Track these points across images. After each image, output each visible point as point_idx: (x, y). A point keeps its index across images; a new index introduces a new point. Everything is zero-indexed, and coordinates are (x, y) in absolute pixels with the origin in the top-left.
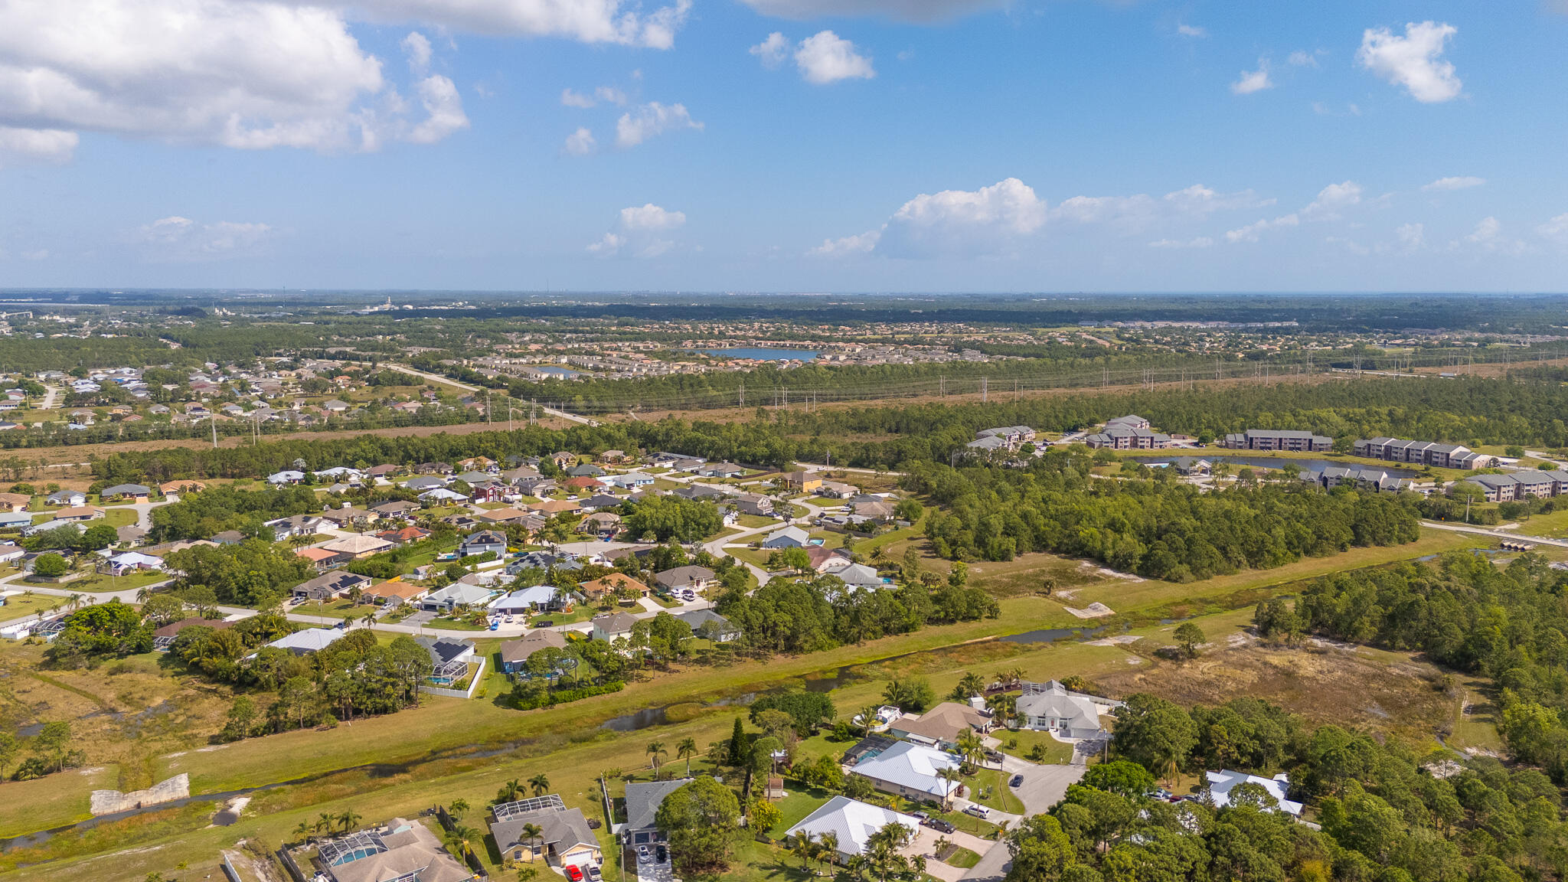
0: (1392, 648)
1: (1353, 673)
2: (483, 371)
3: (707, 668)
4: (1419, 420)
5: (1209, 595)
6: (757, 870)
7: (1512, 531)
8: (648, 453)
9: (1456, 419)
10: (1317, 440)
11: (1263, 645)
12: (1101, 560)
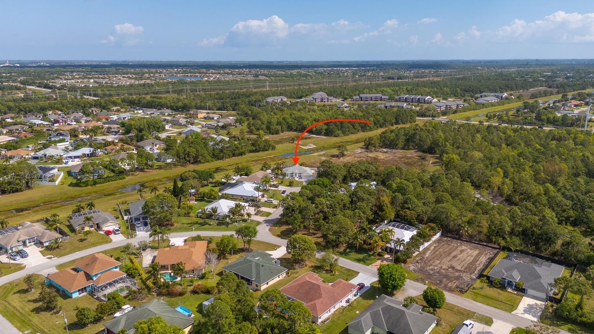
0: (408, 149)
1: (396, 157)
2: (54, 84)
3: (162, 170)
4: (416, 90)
5: (349, 140)
6: (185, 225)
7: (445, 119)
8: (131, 107)
9: (427, 90)
10: (383, 97)
11: (367, 152)
12: (311, 132)
